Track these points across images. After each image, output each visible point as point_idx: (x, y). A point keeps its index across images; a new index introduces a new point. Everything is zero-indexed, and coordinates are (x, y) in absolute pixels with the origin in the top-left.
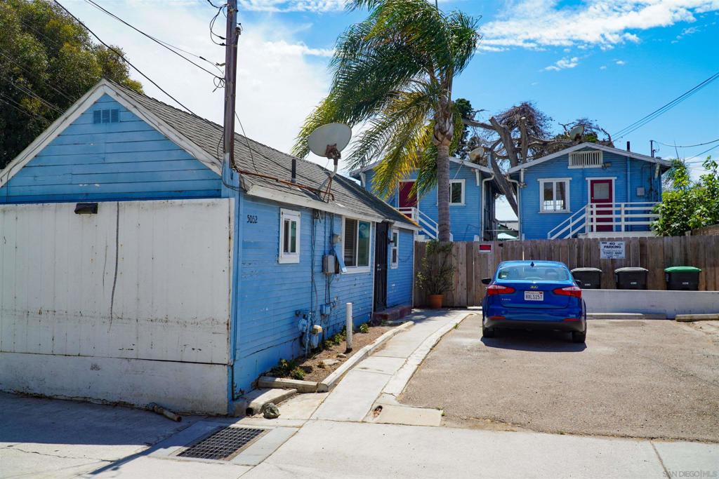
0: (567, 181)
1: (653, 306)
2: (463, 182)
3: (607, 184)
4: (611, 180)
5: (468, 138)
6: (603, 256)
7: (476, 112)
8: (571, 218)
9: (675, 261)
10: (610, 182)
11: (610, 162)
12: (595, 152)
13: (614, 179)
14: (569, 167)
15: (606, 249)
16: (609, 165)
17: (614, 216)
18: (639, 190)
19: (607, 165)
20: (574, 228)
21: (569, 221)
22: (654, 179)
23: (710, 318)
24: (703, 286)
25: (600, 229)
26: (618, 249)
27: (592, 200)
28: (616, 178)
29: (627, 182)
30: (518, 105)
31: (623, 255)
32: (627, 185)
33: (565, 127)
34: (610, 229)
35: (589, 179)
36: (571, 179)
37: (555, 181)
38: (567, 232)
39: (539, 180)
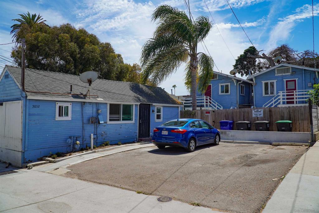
0: (275, 81)
1: (265, 138)
2: (229, 84)
3: (294, 82)
4: (295, 80)
5: (257, 63)
6: (254, 116)
7: (259, 52)
8: (273, 98)
9: (285, 118)
10: (295, 81)
11: (295, 72)
12: (287, 67)
13: (297, 79)
14: (276, 75)
15: (255, 113)
16: (294, 73)
17: (286, 97)
18: (309, 84)
19: (293, 73)
20: (275, 102)
21: (273, 100)
22: (316, 78)
23: (287, 144)
24: (298, 130)
25: (288, 103)
26: (260, 113)
27: (286, 89)
28: (298, 79)
29: (303, 80)
30: (280, 46)
31: (262, 115)
32: (303, 82)
33: (297, 55)
34: (293, 103)
35: (285, 80)
36: (277, 80)
37: (269, 82)
38: (272, 105)
39: (262, 81)
